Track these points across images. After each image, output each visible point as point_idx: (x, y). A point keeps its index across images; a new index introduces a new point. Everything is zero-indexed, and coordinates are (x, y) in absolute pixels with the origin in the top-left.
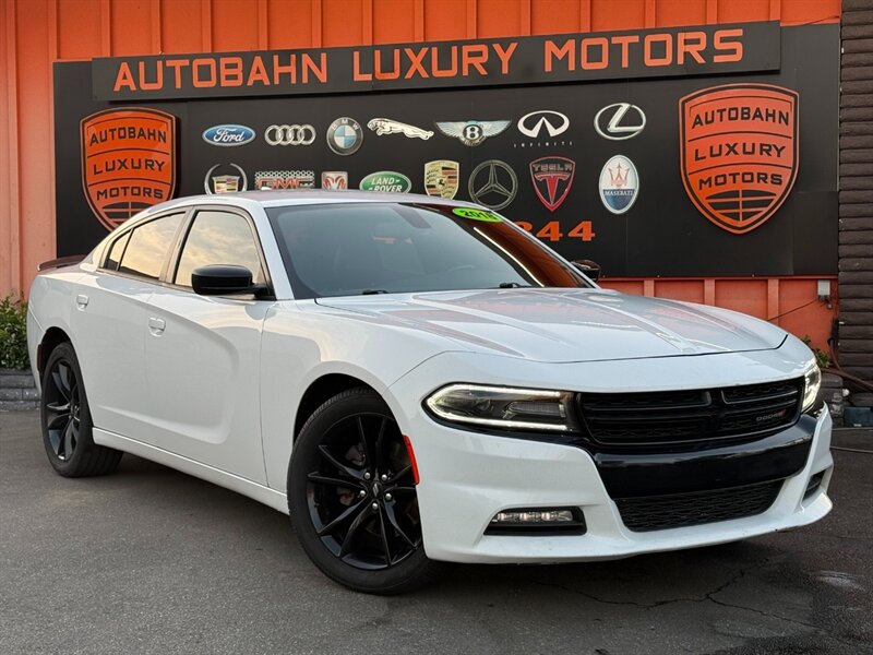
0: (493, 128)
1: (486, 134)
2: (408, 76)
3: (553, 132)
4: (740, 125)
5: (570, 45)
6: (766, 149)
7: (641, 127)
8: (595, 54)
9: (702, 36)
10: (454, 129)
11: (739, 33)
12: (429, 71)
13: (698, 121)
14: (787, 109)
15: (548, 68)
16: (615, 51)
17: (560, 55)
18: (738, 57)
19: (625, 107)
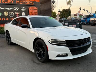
0: (11, 9)
1: (10, 9)
2: (2, 2)
3: (17, 9)
4: (33, 10)
5: (19, 1)
6: (36, 12)
7: (25, 10)
8: (21, 2)
9: (30, 2)
10: (7, 8)
11: (33, 2)
12: (4, 2)
13: (30, 9)
14: (37, 9)
15: (17, 3)
16: (23, 2)
17: (18, 2)
18: (33, 4)
19: (24, 8)
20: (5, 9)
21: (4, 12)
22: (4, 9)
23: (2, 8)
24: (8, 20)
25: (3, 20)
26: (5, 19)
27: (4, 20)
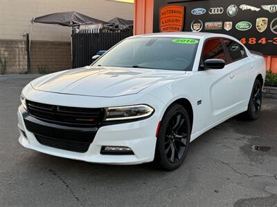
20: (262, 9)
21: (257, 20)
22: (257, 10)
23: (253, 8)
24: (264, 42)
25: (250, 42)
26: (257, 41)
27: (255, 42)
